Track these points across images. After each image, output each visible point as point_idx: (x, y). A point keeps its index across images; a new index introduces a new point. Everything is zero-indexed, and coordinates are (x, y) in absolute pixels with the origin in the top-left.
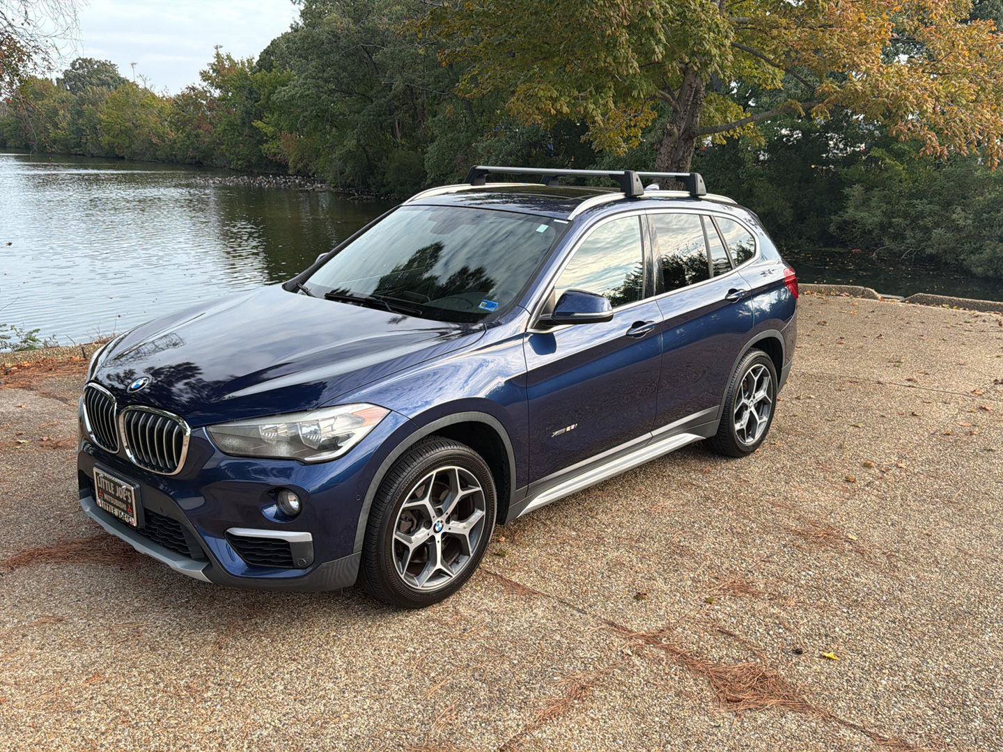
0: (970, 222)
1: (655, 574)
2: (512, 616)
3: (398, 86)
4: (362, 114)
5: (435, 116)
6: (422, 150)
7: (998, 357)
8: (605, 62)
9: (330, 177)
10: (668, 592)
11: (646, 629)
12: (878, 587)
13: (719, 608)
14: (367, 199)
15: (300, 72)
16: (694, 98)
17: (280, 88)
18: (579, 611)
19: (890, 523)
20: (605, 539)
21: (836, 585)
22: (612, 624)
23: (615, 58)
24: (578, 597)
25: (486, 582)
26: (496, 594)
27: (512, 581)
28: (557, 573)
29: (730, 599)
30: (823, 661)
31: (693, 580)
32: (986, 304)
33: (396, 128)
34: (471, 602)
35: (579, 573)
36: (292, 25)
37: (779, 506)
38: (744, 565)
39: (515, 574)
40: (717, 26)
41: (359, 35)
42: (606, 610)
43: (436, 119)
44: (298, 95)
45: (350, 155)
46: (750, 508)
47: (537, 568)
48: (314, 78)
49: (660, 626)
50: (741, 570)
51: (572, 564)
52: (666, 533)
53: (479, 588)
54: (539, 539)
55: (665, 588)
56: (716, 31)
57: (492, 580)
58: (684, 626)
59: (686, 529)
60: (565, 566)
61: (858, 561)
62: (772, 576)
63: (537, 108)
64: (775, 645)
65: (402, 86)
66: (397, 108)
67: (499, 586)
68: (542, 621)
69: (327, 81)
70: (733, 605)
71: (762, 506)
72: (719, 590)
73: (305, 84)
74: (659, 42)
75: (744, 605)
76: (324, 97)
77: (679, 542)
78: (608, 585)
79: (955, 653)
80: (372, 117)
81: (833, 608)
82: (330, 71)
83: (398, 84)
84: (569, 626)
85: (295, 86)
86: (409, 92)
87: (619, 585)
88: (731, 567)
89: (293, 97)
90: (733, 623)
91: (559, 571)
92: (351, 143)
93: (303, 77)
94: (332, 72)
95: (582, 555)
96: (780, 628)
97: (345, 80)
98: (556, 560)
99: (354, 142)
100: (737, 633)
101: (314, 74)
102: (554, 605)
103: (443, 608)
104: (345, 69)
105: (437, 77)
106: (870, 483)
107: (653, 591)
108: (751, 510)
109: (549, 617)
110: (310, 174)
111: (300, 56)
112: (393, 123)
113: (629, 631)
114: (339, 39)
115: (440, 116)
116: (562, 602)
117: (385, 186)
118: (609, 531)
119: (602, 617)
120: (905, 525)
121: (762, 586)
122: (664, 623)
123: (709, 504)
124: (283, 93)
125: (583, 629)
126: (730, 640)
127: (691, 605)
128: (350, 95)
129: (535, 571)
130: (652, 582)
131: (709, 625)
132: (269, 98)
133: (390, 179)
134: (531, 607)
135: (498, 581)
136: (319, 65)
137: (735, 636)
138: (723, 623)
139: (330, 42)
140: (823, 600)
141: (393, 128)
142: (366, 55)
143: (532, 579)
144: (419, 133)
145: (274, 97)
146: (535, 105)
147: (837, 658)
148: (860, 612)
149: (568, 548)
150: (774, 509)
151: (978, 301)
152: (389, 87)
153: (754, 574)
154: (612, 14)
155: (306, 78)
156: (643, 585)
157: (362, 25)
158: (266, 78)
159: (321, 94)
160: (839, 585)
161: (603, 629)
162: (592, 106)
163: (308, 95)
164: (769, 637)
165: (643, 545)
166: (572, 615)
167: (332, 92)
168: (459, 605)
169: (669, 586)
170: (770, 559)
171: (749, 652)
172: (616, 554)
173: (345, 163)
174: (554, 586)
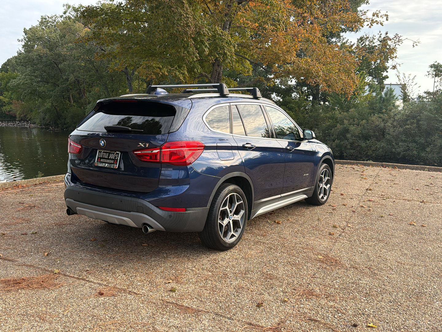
0: (321, 134)
1: (262, 291)
2: (190, 328)
3: (72, 79)
4: (54, 91)
5: (90, 93)
6: (84, 108)
7: (361, 180)
8: (184, 53)
9: (38, 121)
10: (273, 301)
11: (270, 324)
12: (373, 284)
13: (303, 306)
14: (57, 130)
15: (22, 73)
16: (218, 76)
17: (12, 80)
18: (229, 319)
19: (360, 253)
20: (228, 275)
21: (353, 286)
22: (250, 324)
23: (188, 52)
24: (225, 310)
25: (168, 309)
26: (176, 315)
27: (184, 306)
28: (208, 298)
29: (306, 300)
30: (369, 329)
31: (282, 291)
32: (344, 162)
33: (71, 98)
34: (163, 322)
35: (221, 296)
36: (18, 51)
37: (306, 249)
38: (304, 281)
39: (184, 301)
40: (230, 41)
41: (52, 56)
42: (243, 316)
43: (91, 93)
44: (22, 83)
45: (48, 110)
46: (294, 251)
47: (196, 296)
48: (30, 75)
49: (277, 321)
50: (304, 284)
51: (215, 291)
52: (258, 268)
53: (165, 312)
54: (192, 279)
55: (271, 298)
56: (230, 43)
57: (171, 306)
58: (289, 319)
59: (268, 265)
60: (211, 293)
61: (357, 273)
62: (321, 285)
63: (153, 72)
64: (341, 323)
65: (74, 79)
66: (71, 89)
67: (177, 310)
68: (209, 328)
69: (36, 77)
70: (309, 304)
71: (298, 249)
72: (299, 296)
73: (25, 78)
74: (206, 46)
75: (315, 303)
76: (35, 84)
77: (267, 272)
78: (239, 301)
79: (428, 315)
80: (59, 93)
81: (358, 298)
82: (37, 73)
83: (72, 78)
84: (226, 329)
85: (20, 79)
86: (77, 82)
87: (245, 299)
88: (299, 282)
89: (19, 84)
90: (314, 314)
91: (209, 296)
92: (48, 105)
93: (24, 75)
94: (39, 73)
95: (219, 285)
96: (338, 313)
97: (45, 76)
98: (205, 289)
99: (50, 104)
100: (319, 319)
101: (30, 74)
102: (213, 317)
103: (146, 328)
104: (45, 72)
105: (90, 76)
106: (340, 234)
107: (265, 301)
108: (294, 252)
109: (213, 325)
110: (27, 120)
111: (22, 65)
112: (69, 96)
113: (261, 327)
114: (42, 58)
115: (93, 92)
116: (217, 314)
117: (66, 124)
118: (228, 270)
119: (243, 320)
120: (367, 253)
121: (319, 291)
122: (278, 319)
123: (272, 250)
124: (13, 82)
125: (235, 330)
126: (317, 324)
127: (288, 306)
128: (48, 83)
129: (196, 298)
130: (262, 296)
131: (302, 317)
132: (6, 85)
133: (68, 121)
134: (200, 321)
135: (176, 307)
136: (32, 70)
137: (319, 321)
138: (309, 314)
139: (37, 59)
140: (351, 295)
141: (69, 98)
142: (56, 66)
143: (195, 303)
144: (82, 100)
145: (9, 84)
146: (152, 70)
147: (375, 326)
148: (372, 299)
149: (210, 282)
150: (304, 251)
151: (340, 160)
152: (67, 80)
153: (311, 285)
154: (188, 30)
155: (25, 76)
156: (259, 299)
157: (53, 52)
158: (5, 75)
159: (33, 83)
160: (354, 285)
161: (247, 328)
162: (178, 73)
163: (27, 83)
164: (336, 319)
165: (249, 276)
166: (225, 322)
167: (38, 82)
168: (155, 325)
169: (272, 297)
170: (315, 276)
171: (330, 329)
172: (237, 283)
173: (46, 114)
174: (209, 305)
